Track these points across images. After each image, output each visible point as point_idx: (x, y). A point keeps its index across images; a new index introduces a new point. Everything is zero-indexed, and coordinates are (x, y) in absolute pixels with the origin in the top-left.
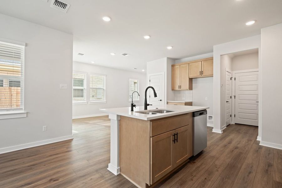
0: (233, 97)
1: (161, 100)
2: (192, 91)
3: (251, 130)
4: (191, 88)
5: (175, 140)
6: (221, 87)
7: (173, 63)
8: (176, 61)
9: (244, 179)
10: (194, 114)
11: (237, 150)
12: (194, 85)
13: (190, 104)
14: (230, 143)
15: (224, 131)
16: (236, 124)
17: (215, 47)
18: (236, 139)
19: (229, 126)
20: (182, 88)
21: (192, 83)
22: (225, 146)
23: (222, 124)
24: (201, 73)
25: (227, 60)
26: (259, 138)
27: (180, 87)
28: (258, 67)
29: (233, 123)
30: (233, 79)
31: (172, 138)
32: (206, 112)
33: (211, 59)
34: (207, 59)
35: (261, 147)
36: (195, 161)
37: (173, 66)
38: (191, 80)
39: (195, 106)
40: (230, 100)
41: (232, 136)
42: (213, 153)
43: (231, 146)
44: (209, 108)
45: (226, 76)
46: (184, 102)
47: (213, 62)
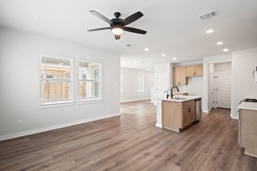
0: (216, 90)
1: (166, 92)
2: (187, 85)
3: (228, 111)
4: (187, 84)
5: (190, 112)
6: (208, 84)
7: (174, 67)
8: (176, 65)
9: (221, 129)
10: (196, 100)
11: (218, 120)
12: (189, 81)
13: (186, 94)
14: (214, 117)
15: (210, 112)
16: (217, 108)
17: (204, 59)
18: (218, 116)
19: (213, 109)
20: (181, 83)
21: (188, 80)
22: (211, 118)
23: (209, 107)
24: (195, 74)
25: (212, 67)
26: (231, 115)
27: (179, 83)
28: (231, 70)
29: (216, 107)
30: (216, 78)
31: (188, 110)
32: (201, 99)
33: (202, 65)
34: (199, 65)
35: (232, 119)
36: (197, 124)
37: (174, 68)
38: (187, 78)
39: (190, 95)
40: (213, 92)
41: (215, 114)
42: (205, 121)
43: (215, 118)
44: (202, 97)
45: (211, 79)
46: (183, 93)
47: (203, 67)
